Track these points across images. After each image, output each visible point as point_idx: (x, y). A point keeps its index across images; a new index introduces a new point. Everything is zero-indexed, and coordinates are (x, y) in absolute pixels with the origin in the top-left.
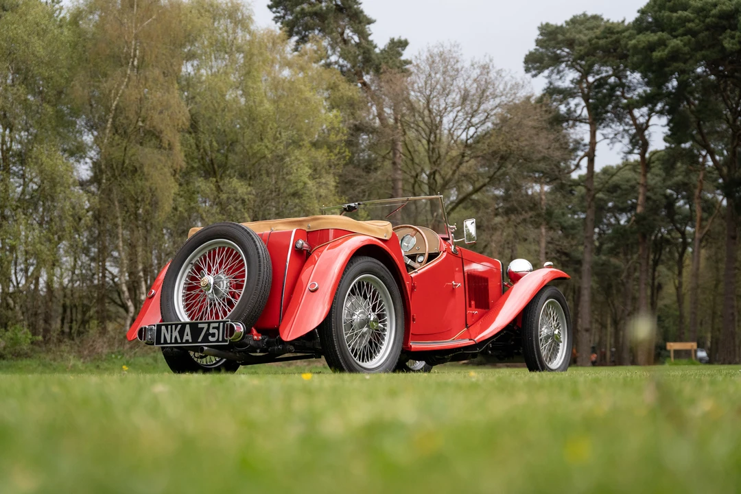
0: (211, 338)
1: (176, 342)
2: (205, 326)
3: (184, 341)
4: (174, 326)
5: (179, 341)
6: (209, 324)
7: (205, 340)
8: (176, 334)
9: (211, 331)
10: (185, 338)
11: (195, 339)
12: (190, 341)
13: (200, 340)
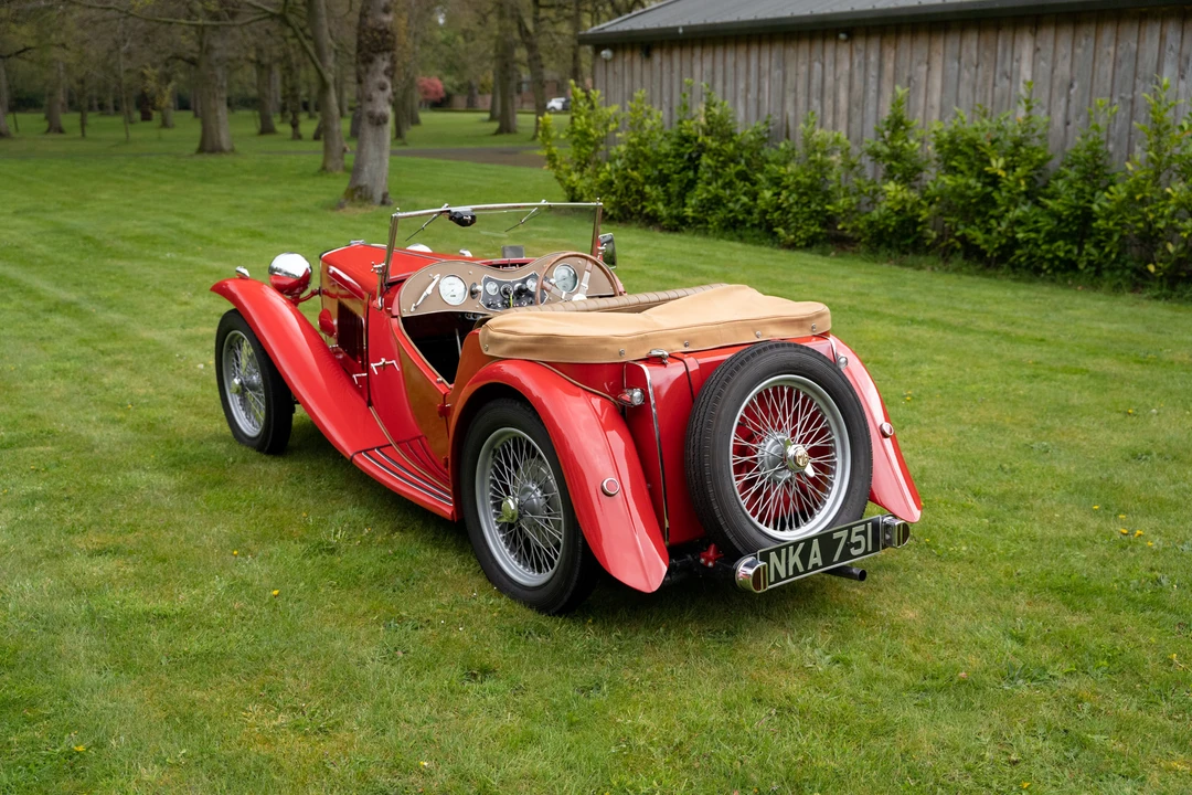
0: (854, 552)
1: (796, 572)
2: (844, 534)
3: (810, 567)
4: (791, 548)
5: (801, 569)
6: (850, 529)
7: (846, 555)
8: (795, 559)
9: (854, 539)
10: (812, 561)
11: (827, 559)
12: (820, 564)
13: (836, 559)
